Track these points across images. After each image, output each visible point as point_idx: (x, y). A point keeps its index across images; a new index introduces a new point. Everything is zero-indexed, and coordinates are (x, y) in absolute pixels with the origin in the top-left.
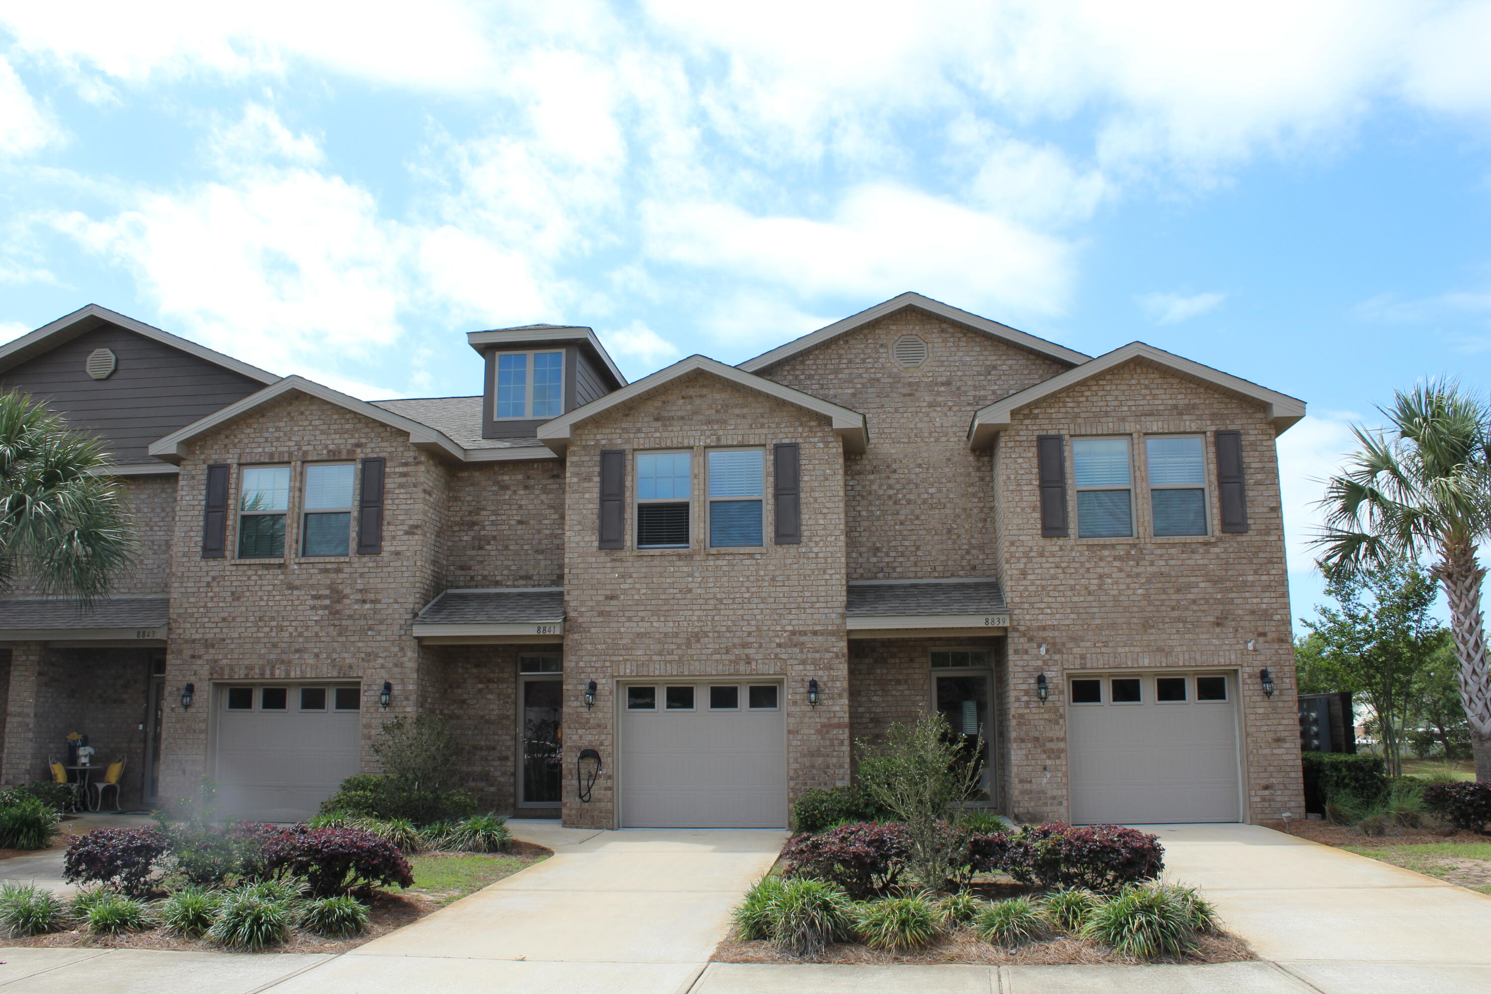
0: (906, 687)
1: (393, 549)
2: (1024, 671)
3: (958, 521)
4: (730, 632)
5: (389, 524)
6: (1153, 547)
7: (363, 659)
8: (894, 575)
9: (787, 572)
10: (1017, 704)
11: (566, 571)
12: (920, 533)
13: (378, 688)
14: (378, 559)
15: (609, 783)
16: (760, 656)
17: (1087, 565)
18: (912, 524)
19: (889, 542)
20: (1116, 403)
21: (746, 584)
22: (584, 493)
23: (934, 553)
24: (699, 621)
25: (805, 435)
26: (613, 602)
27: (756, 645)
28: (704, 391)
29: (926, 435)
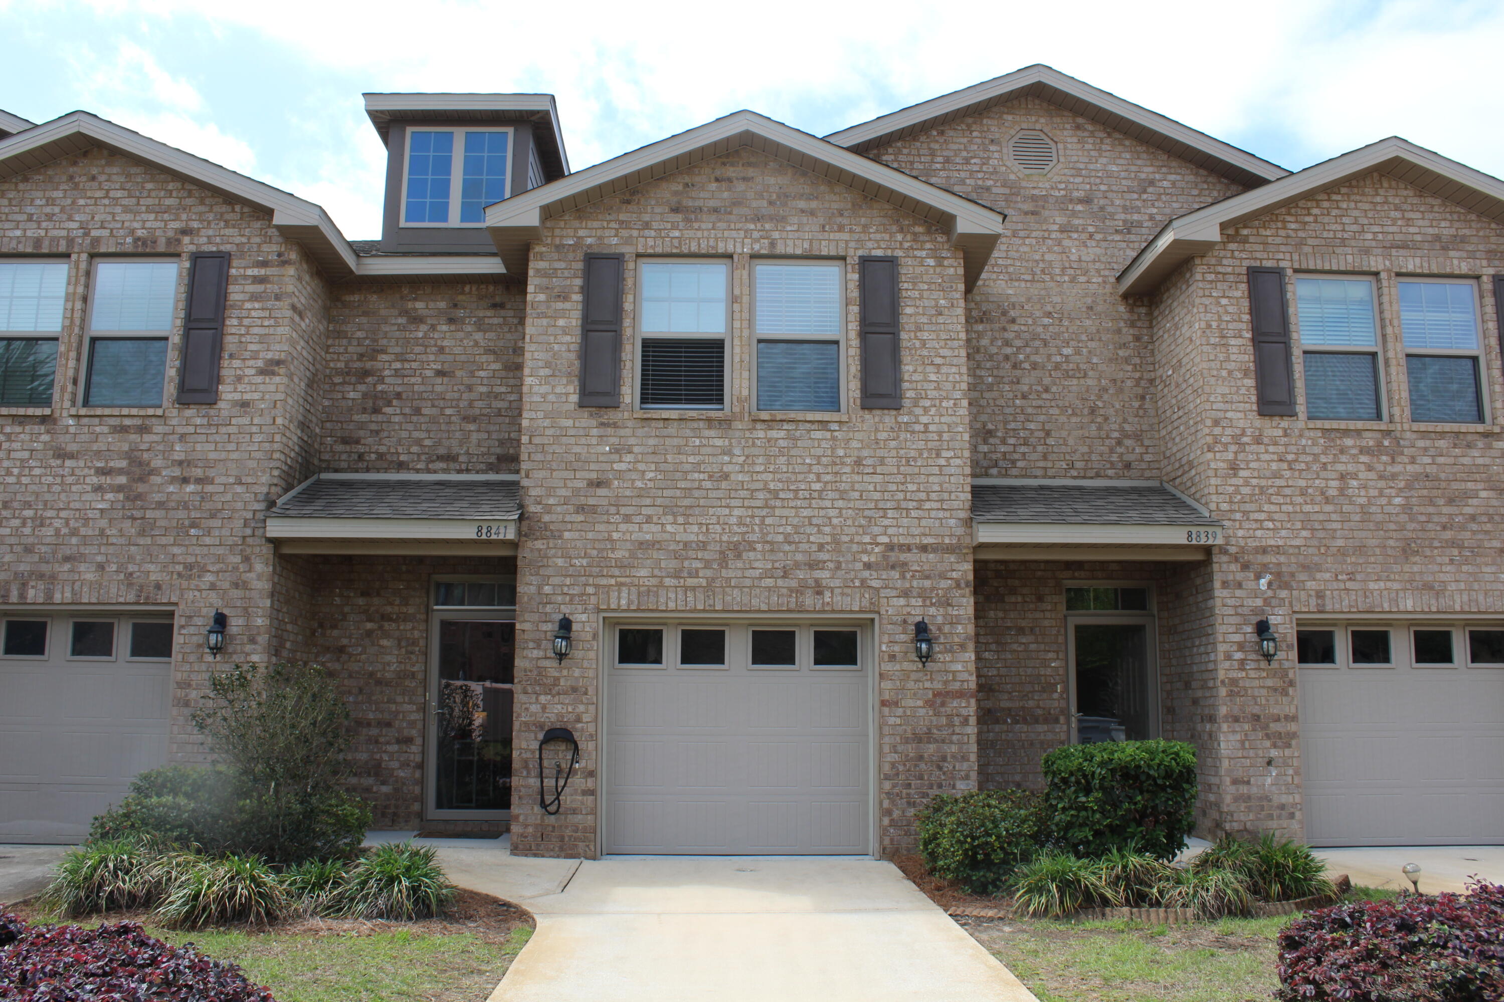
0: (1031, 638)
1: (237, 396)
2: (1237, 614)
3: (1106, 397)
4: (790, 543)
5: (231, 356)
6: (1414, 436)
7: (179, 575)
8: (1014, 472)
9: (881, 453)
10: (1227, 664)
11: (525, 439)
12: (1051, 411)
13: (204, 621)
14: (212, 412)
15: (590, 783)
16: (837, 583)
17: (1323, 459)
18: (1039, 397)
19: (1006, 422)
20: (1355, 228)
21: (815, 469)
22: (556, 318)
23: (1071, 442)
24: (740, 524)
25: (906, 245)
26: (601, 492)
27: (831, 565)
28: (750, 172)
29: (1057, 271)
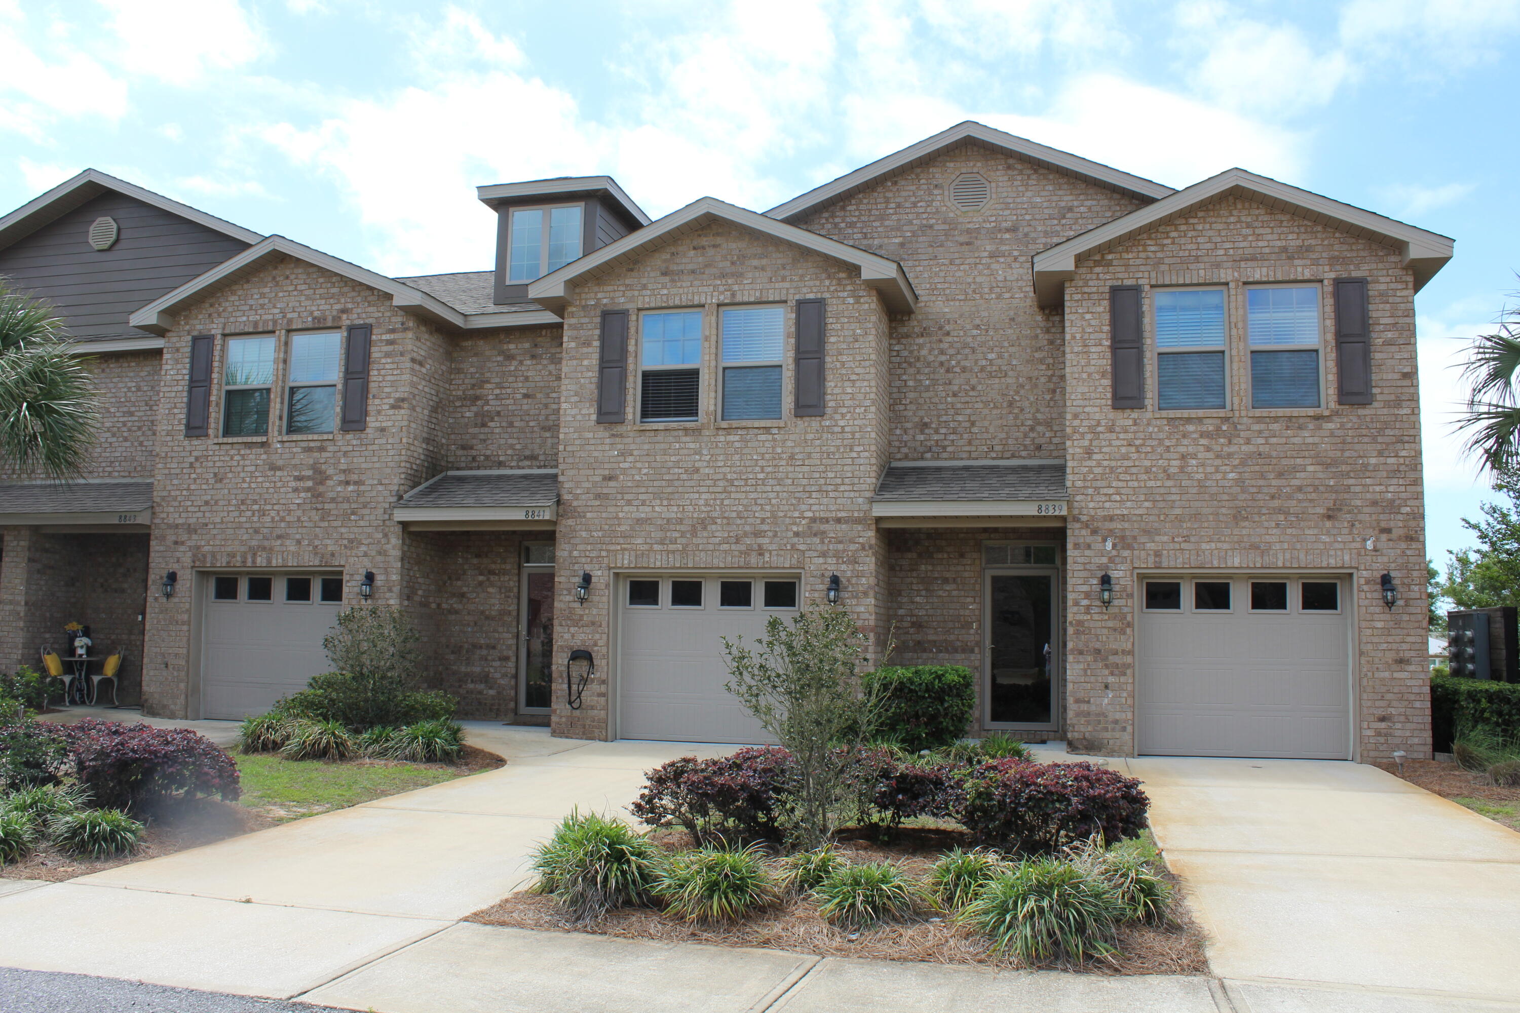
0: (954, 586)
1: (378, 424)
2: (1085, 570)
3: (1022, 392)
4: (741, 518)
5: (374, 397)
6: (1250, 421)
7: (345, 546)
8: (945, 455)
9: (808, 450)
10: (1075, 609)
11: (561, 448)
12: (976, 406)
13: (360, 577)
14: (363, 436)
15: (603, 688)
16: (774, 547)
17: (1167, 443)
18: (967, 395)
19: (939, 416)
20: (1209, 246)
21: (760, 463)
22: (582, 360)
23: (992, 430)
24: (706, 505)
25: (832, 288)
26: (612, 484)
27: (770, 534)
28: (719, 240)
29: (986, 290)
